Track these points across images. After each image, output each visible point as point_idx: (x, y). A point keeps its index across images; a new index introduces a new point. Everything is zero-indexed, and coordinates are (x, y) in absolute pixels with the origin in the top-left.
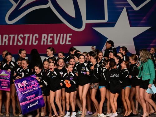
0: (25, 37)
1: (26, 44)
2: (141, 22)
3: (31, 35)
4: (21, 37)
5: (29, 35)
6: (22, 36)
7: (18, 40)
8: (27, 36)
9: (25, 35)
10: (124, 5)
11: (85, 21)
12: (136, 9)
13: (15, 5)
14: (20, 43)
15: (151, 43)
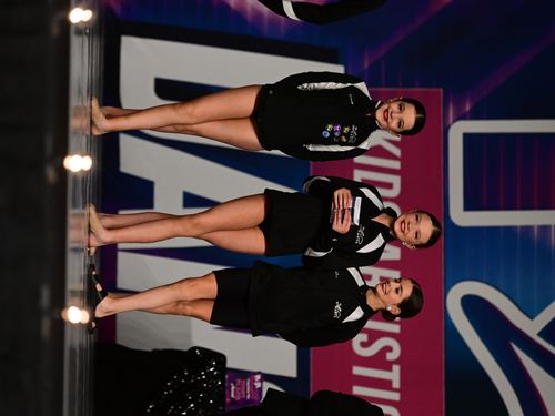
0: (390, 369)
1: (358, 370)
3: (396, 396)
4: (389, 349)
5: (396, 384)
6: (391, 356)
7: (375, 336)
8: (394, 375)
9: (396, 368)
13: (532, 327)
14: (364, 345)
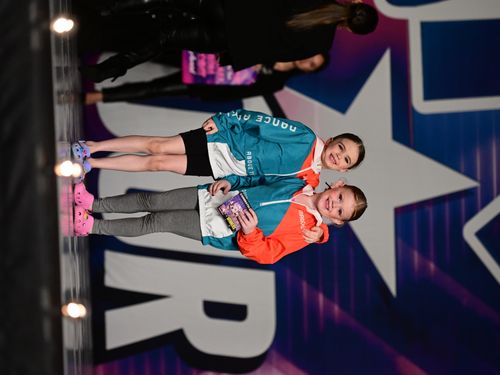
2: (416, 254)
10: (486, 181)
11: (415, 17)
12: (470, 231)
15: (329, 296)
